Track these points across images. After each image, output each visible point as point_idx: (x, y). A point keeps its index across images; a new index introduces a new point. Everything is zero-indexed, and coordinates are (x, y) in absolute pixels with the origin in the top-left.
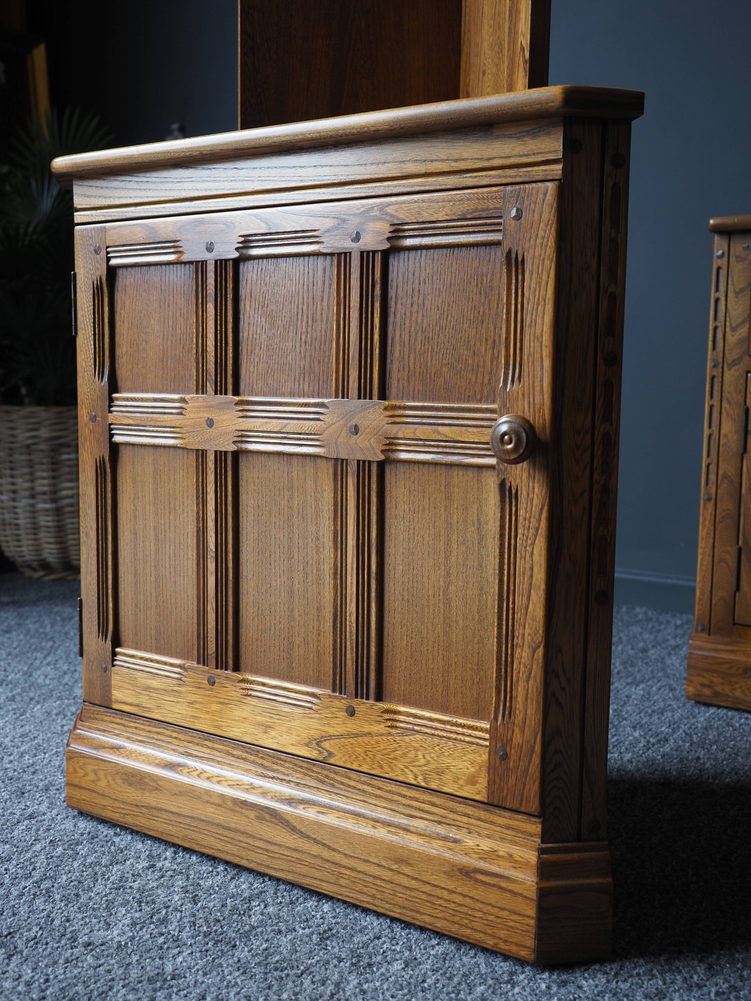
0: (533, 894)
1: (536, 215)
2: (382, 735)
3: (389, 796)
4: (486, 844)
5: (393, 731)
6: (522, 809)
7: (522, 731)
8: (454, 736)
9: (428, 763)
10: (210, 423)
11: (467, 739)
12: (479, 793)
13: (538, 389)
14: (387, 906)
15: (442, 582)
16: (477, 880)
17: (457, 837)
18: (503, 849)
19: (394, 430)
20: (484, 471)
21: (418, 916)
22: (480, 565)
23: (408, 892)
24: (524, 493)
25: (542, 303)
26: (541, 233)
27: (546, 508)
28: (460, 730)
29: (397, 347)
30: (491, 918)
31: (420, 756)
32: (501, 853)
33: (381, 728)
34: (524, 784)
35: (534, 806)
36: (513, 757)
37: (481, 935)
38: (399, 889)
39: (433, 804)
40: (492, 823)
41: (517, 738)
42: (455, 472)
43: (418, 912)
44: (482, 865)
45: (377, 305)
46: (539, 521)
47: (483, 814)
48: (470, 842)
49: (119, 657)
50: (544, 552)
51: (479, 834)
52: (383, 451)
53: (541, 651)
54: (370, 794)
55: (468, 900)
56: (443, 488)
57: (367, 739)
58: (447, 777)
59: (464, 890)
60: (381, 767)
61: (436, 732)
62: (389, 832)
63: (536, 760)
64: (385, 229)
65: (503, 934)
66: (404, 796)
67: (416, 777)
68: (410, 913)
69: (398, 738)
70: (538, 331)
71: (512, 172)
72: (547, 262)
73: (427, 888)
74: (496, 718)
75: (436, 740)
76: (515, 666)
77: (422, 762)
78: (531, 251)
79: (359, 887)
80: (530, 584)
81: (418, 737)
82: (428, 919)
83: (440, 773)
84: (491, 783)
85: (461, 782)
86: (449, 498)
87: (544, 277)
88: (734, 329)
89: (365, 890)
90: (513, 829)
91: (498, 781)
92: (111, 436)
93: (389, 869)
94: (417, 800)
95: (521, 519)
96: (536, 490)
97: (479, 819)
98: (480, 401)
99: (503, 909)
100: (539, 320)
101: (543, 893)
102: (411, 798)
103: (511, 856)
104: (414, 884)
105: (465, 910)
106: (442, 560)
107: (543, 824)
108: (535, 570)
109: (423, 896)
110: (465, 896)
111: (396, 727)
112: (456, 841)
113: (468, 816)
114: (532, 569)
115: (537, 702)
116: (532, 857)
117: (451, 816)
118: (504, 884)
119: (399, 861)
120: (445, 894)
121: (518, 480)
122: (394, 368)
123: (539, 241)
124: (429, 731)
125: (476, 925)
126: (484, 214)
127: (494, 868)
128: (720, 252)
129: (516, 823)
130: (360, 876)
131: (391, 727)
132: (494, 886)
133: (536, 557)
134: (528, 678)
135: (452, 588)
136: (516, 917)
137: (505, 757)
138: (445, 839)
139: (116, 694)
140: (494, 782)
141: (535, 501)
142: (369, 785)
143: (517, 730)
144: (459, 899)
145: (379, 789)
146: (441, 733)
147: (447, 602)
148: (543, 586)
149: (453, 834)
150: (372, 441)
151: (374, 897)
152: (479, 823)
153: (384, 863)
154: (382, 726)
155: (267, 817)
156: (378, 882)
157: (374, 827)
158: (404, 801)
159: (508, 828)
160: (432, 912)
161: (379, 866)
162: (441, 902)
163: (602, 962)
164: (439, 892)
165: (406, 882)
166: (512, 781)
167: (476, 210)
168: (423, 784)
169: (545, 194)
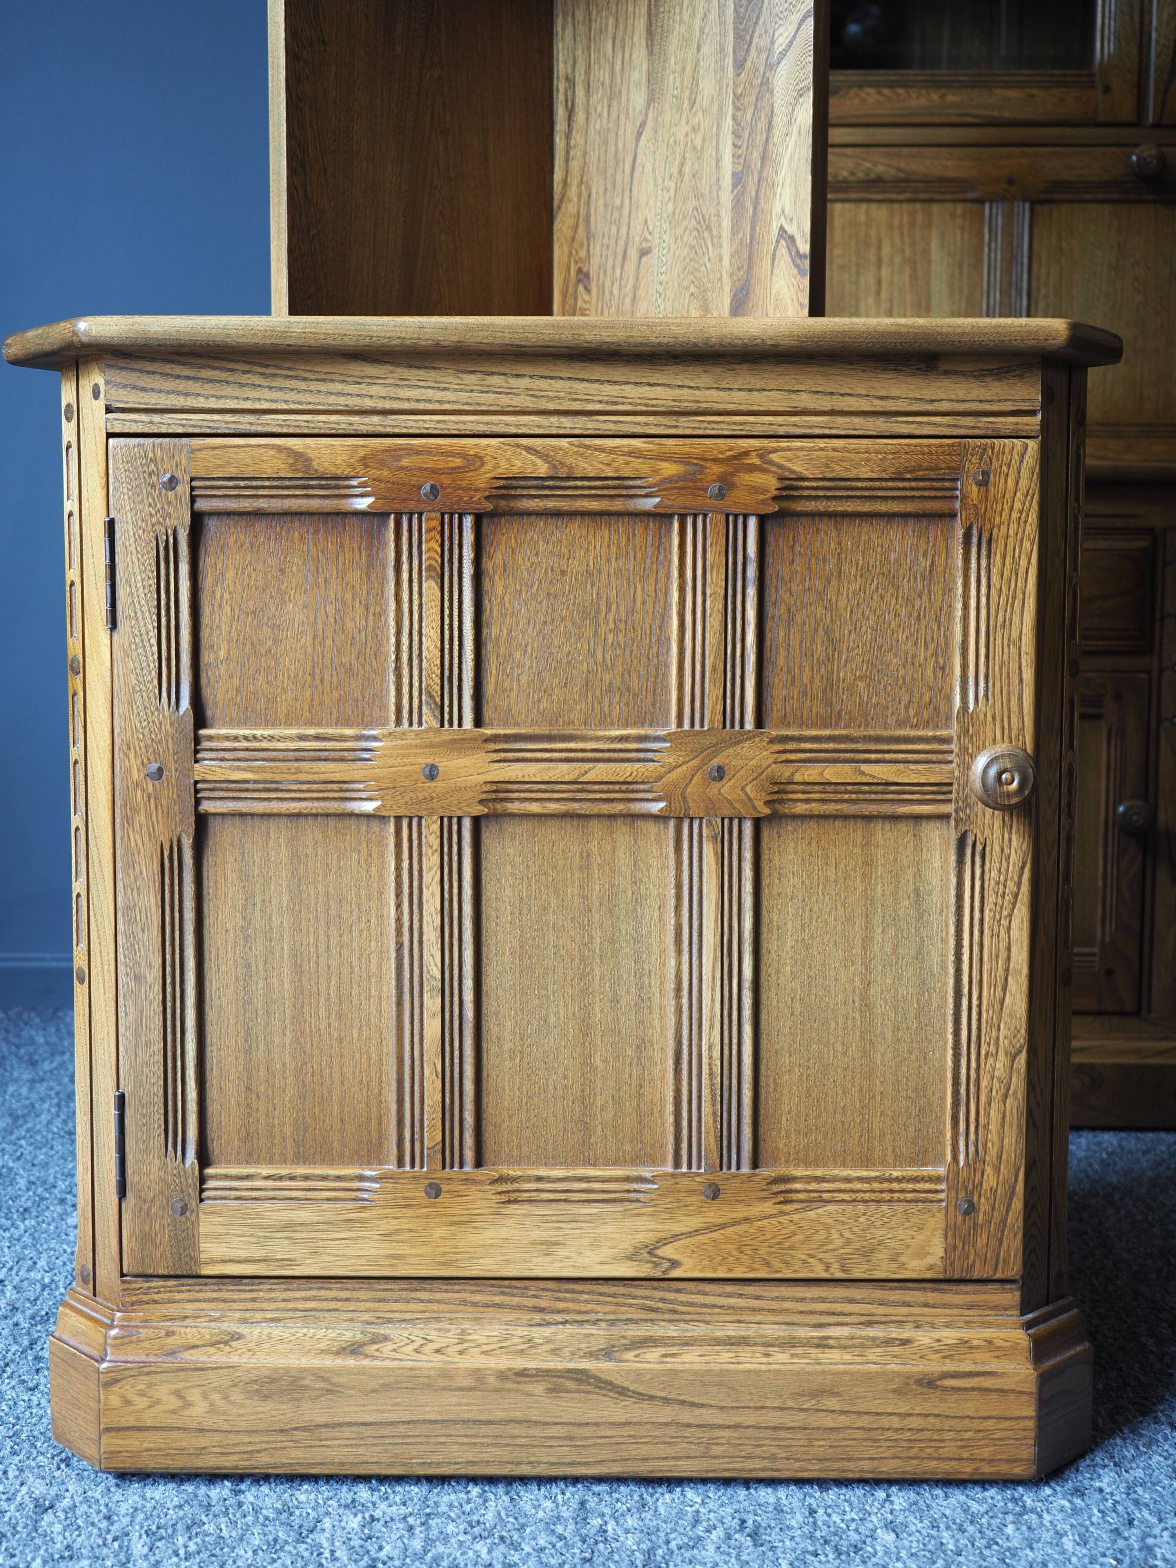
0: (1031, 1386)
1: (1011, 482)
2: (771, 1216)
3: (774, 1305)
4: (950, 1336)
5: (788, 1208)
6: (999, 1276)
7: (997, 1170)
8: (887, 1196)
9: (848, 1242)
10: (432, 773)
11: (909, 1196)
12: (931, 1268)
13: (1015, 708)
14: (797, 1465)
15: (857, 983)
16: (945, 1389)
17: (905, 1336)
18: (976, 1335)
19: (786, 772)
20: (924, 824)
21: (851, 1465)
22: (919, 952)
23: (833, 1436)
24: (997, 848)
25: (1020, 596)
26: (1018, 505)
27: (1028, 866)
28: (895, 1186)
29: (782, 652)
30: (969, 1434)
31: (835, 1236)
32: (975, 1343)
33: (768, 1207)
34: (1001, 1241)
35: (1014, 1268)
36: (984, 1206)
37: (953, 1463)
38: (816, 1434)
39: (851, 1301)
40: (945, 1306)
41: (990, 1180)
42: (879, 826)
43: (848, 1460)
44: (950, 1366)
45: (751, 591)
46: (1019, 885)
47: (931, 1297)
48: (924, 1338)
49: (210, 1184)
50: (1026, 925)
51: (933, 1326)
52: (767, 803)
53: (1023, 1057)
54: (741, 1309)
55: (932, 1419)
56: (857, 850)
57: (744, 1227)
58: (882, 1255)
59: (928, 1407)
60: (768, 1264)
61: (860, 1196)
62: (793, 1356)
63: (1018, 1204)
64: (770, 483)
65: (986, 1452)
66: (803, 1300)
67: (828, 1267)
68: (836, 1465)
69: (796, 1217)
70: (1015, 633)
71: (968, 421)
72: (1027, 544)
73: (865, 1421)
74: (955, 1159)
75: (861, 1207)
76: (984, 1083)
77: (839, 1242)
78: (1004, 529)
79: (748, 1450)
80: (1007, 970)
81: (831, 1208)
82: (867, 1465)
83: (867, 1253)
84: (950, 1249)
85: (903, 1259)
86: (868, 863)
87: (1023, 563)
89: (758, 1451)
90: (979, 1307)
91: (960, 1245)
92: (198, 802)
93: (802, 1410)
94: (823, 1300)
95: (990, 885)
96: (1014, 843)
97: (926, 1305)
98: (916, 727)
99: (985, 1418)
100: (1016, 619)
101: (1044, 1380)
102: (813, 1300)
103: (990, 1342)
104: (843, 1420)
105: (928, 1435)
106: (858, 951)
107: (1022, 1289)
108: (1014, 949)
109: (860, 1434)
110: (927, 1416)
111: (791, 1201)
112: (905, 1342)
113: (908, 1305)
114: (1009, 949)
115: (1019, 1126)
116: (1021, 1337)
117: (881, 1310)
118: (987, 1383)
119: (813, 1395)
120: (896, 1422)
121: (987, 832)
122: (777, 681)
123: (1015, 515)
124: (846, 1196)
125: (945, 1452)
126: (932, 475)
127: (967, 1367)
129: (984, 1297)
130: (750, 1432)
131: (785, 1202)
132: (973, 1389)
133: (1014, 933)
134: (1005, 1096)
135: (875, 989)
136: (1007, 1424)
137: (971, 1209)
138: (888, 1342)
139: (209, 1249)
140: (954, 1248)
141: (1013, 857)
142: (740, 1296)
143: (989, 1170)
144: (916, 1422)
145: (757, 1298)
146: (867, 1196)
147: (867, 1008)
148: (1025, 970)
149: (895, 1333)
150: (748, 789)
151: (773, 1458)
152: (926, 1310)
153: (790, 1404)
154: (769, 1203)
155: (570, 1385)
156: (782, 1434)
157: (767, 1355)
158: (801, 1307)
159: (970, 1307)
160: (873, 1453)
161: (782, 1409)
162: (888, 1434)
164: (885, 1422)
165: (829, 1421)
166: (982, 1241)
167: (920, 468)
168: (839, 1275)
169: (1022, 456)
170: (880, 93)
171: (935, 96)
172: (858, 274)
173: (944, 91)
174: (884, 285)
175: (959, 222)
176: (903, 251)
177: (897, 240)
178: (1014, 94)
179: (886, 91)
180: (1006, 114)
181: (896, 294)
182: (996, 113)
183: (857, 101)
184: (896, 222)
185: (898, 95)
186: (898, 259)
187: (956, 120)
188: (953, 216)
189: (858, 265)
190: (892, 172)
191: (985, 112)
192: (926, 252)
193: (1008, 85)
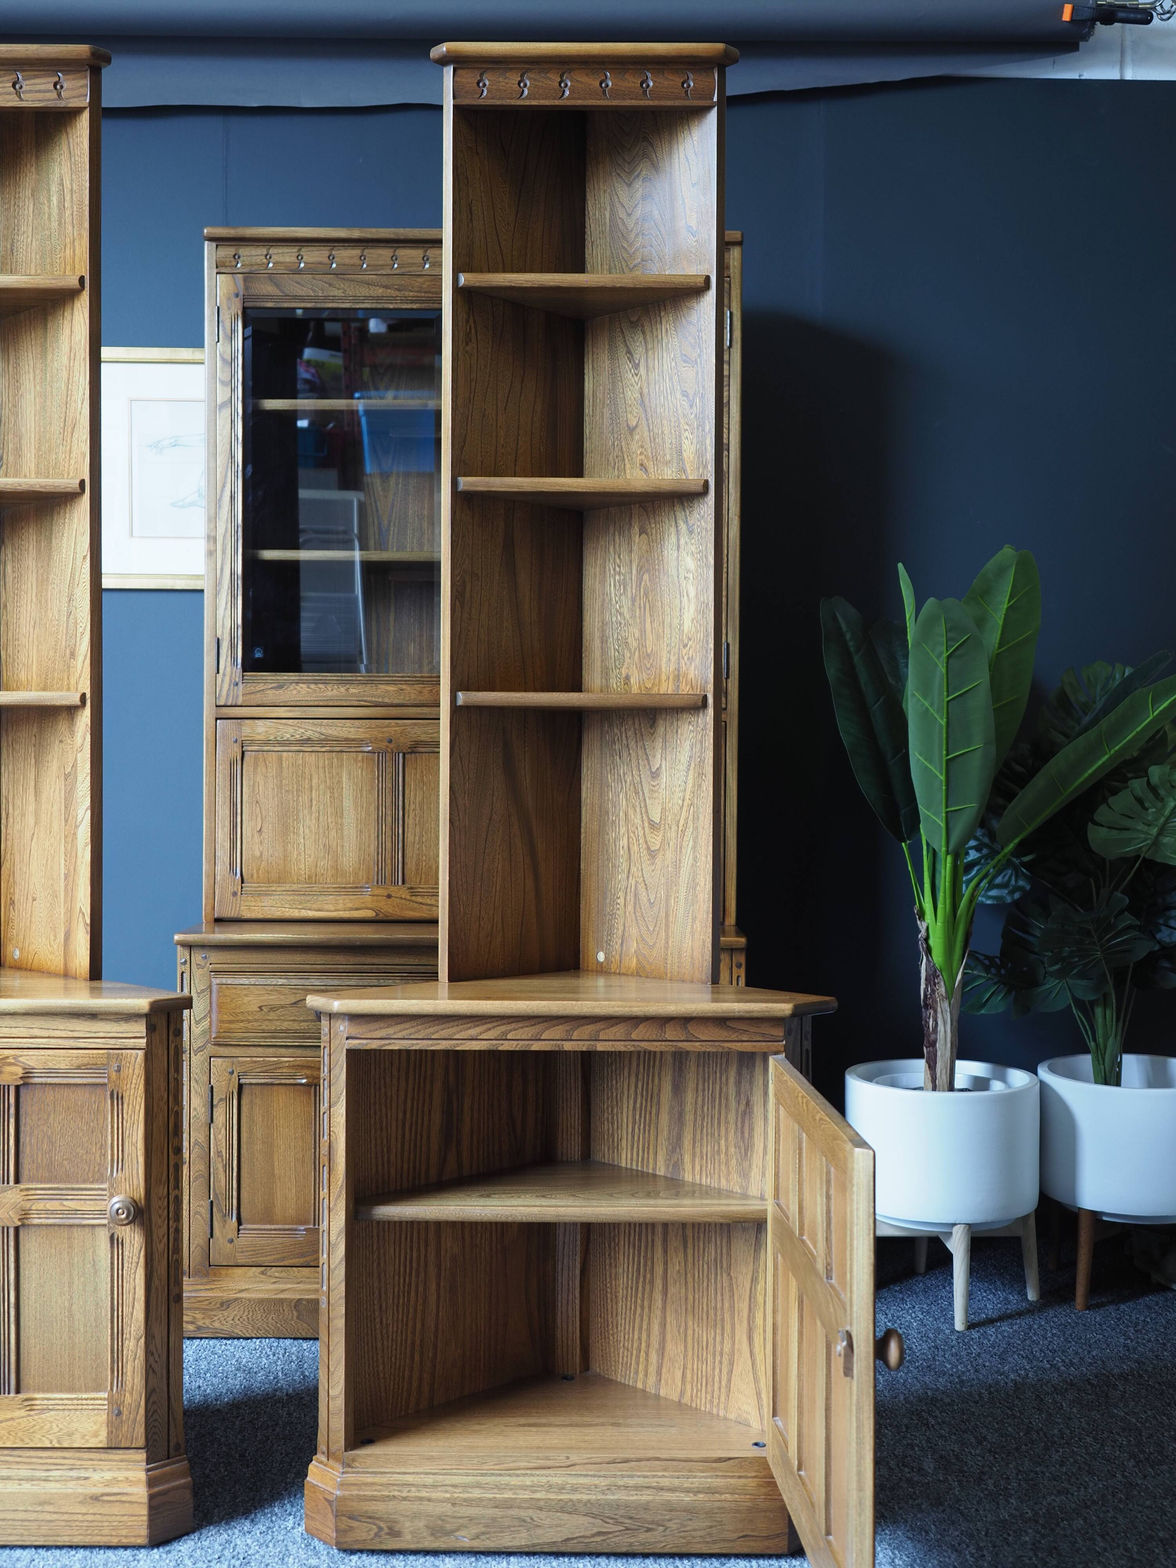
0: (145, 1500)
1: (131, 1071)
2: (23, 1417)
3: (28, 1460)
4: (108, 1475)
5: (32, 1413)
6: (133, 1446)
7: (131, 1394)
8: (80, 1407)
9: (61, 1429)
11: (90, 1407)
12: (101, 1442)
13: (135, 1175)
14: (33, 1538)
15: (66, 1304)
16: (104, 1501)
17: (87, 1475)
18: (121, 1475)
19: (28, 1205)
20: (97, 1228)
21: (59, 1539)
22: (95, 1289)
23: (50, 1524)
24: (128, 1241)
25: (136, 1123)
26: (134, 1081)
27: (143, 1249)
28: (84, 1402)
29: (28, 1148)
30: (116, 1524)
31: (54, 1426)
32: (120, 1479)
33: (23, 1413)
34: (134, 1429)
35: (141, 1442)
36: (125, 1412)
37: (109, 1538)
38: (43, 1523)
39: (64, 1458)
40: (110, 1460)
41: (128, 1399)
42: (75, 1230)
43: (58, 1536)
44: (107, 1490)
45: (12, 1121)
46: (139, 1258)
47: (104, 1456)
48: (96, 1476)
50: (143, 1277)
51: (102, 1470)
52: (20, 1220)
53: (143, 1340)
54: (12, 1462)
55: (98, 1516)
56: (65, 1241)
57: (9, 1423)
58: (77, 1436)
59: (95, 1510)
60: (22, 1440)
61: (66, 1407)
62: (33, 1485)
63: (142, 1411)
64: (20, 1071)
65: (124, 1532)
66: (41, 1458)
67: (51, 1442)
68: (52, 1539)
69: (36, 1417)
70: (134, 1140)
71: (113, 1041)
72: (139, 1099)
73: (66, 1517)
74: (112, 1389)
75: (67, 1413)
76: (125, 1353)
77: (56, 1429)
78: (128, 1092)
79: (9, 1531)
80: (134, 1299)
81: (52, 1413)
82: (66, 1539)
83: (70, 1435)
84: (110, 1433)
85: (87, 1438)
86: (71, 1247)
87: (137, 1108)
88: (197, 1023)
89: (14, 1532)
90: (126, 1461)
91: (114, 1431)
93: (35, 1511)
94: (51, 1458)
95: (126, 1258)
96: (136, 1239)
97: (101, 1460)
98: (92, 1182)
99: (123, 1515)
100: (135, 1134)
101: (151, 1497)
102: (46, 1458)
103: (127, 1479)
104: (55, 1517)
105: (96, 1524)
106: (66, 1289)
107: (147, 1452)
108: (137, 1289)
109: (63, 1523)
110: (95, 1514)
111: (34, 1410)
112: (86, 1478)
113: (92, 1460)
114: (135, 1288)
115: (142, 1373)
116: (142, 1476)
117: (79, 1462)
118: (124, 1498)
119: (41, 1504)
120: (80, 1517)
121: (123, 1233)
122: (25, 1161)
123: (133, 1086)
124: (60, 1407)
125: (105, 1532)
126: (94, 1067)
127: (115, 1490)
128: (183, 960)
129: (128, 1456)
130: (10, 1523)
131: (31, 1410)
132: (117, 1501)
133: (137, 1281)
134: (135, 1359)
135: (74, 1307)
136: (134, 1518)
137: (119, 1413)
138: (78, 1479)
140: (112, 1432)
141: (136, 1245)
142: (11, 1456)
143: (127, 1395)
144: (90, 1518)
145: (20, 1457)
146: (70, 1407)
147: (71, 1316)
148: (143, 1299)
149: (83, 1474)
150: (10, 1213)
151: (22, 1535)
152: (101, 1463)
153: (29, 1508)
154: (23, 1411)
156: (26, 1523)
157: (20, 1485)
158: (40, 1461)
159: (122, 1461)
160: (70, 1532)
161: (26, 1511)
162: (77, 1523)
163: (187, 1534)
164: (75, 1517)
165: (48, 1517)
166: (125, 1429)
167: (88, 1064)
168: (57, 1445)
169: (136, 1058)
170: (309, 687)
171: (343, 689)
172: (298, 796)
173: (348, 686)
174: (314, 802)
175: (360, 764)
176: (325, 782)
177: (322, 775)
178: (391, 688)
179: (313, 686)
180: (387, 700)
181: (321, 808)
182: (380, 700)
183: (295, 692)
184: (321, 765)
185: (320, 689)
186: (322, 787)
187: (356, 703)
188: (356, 760)
189: (298, 790)
190: (317, 735)
191: (373, 699)
192: (340, 782)
193: (388, 683)
